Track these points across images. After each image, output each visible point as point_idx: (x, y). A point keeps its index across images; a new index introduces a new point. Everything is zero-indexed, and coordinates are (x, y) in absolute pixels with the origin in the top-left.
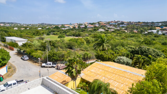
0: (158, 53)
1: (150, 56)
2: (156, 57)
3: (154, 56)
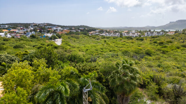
0: (11, 58)
1: (4, 63)
2: (10, 63)
3: (8, 62)
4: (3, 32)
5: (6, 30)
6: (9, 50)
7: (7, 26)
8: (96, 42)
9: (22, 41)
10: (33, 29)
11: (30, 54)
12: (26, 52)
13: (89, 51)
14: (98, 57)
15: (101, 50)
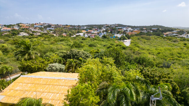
0: (86, 55)
1: (81, 58)
2: (85, 59)
3: (84, 58)
4: (82, 33)
5: (84, 31)
6: (85, 48)
7: (85, 27)
8: (172, 45)
9: (95, 40)
10: (105, 30)
11: (100, 52)
12: (98, 50)
13: (161, 54)
14: (173, 63)
15: (179, 55)
